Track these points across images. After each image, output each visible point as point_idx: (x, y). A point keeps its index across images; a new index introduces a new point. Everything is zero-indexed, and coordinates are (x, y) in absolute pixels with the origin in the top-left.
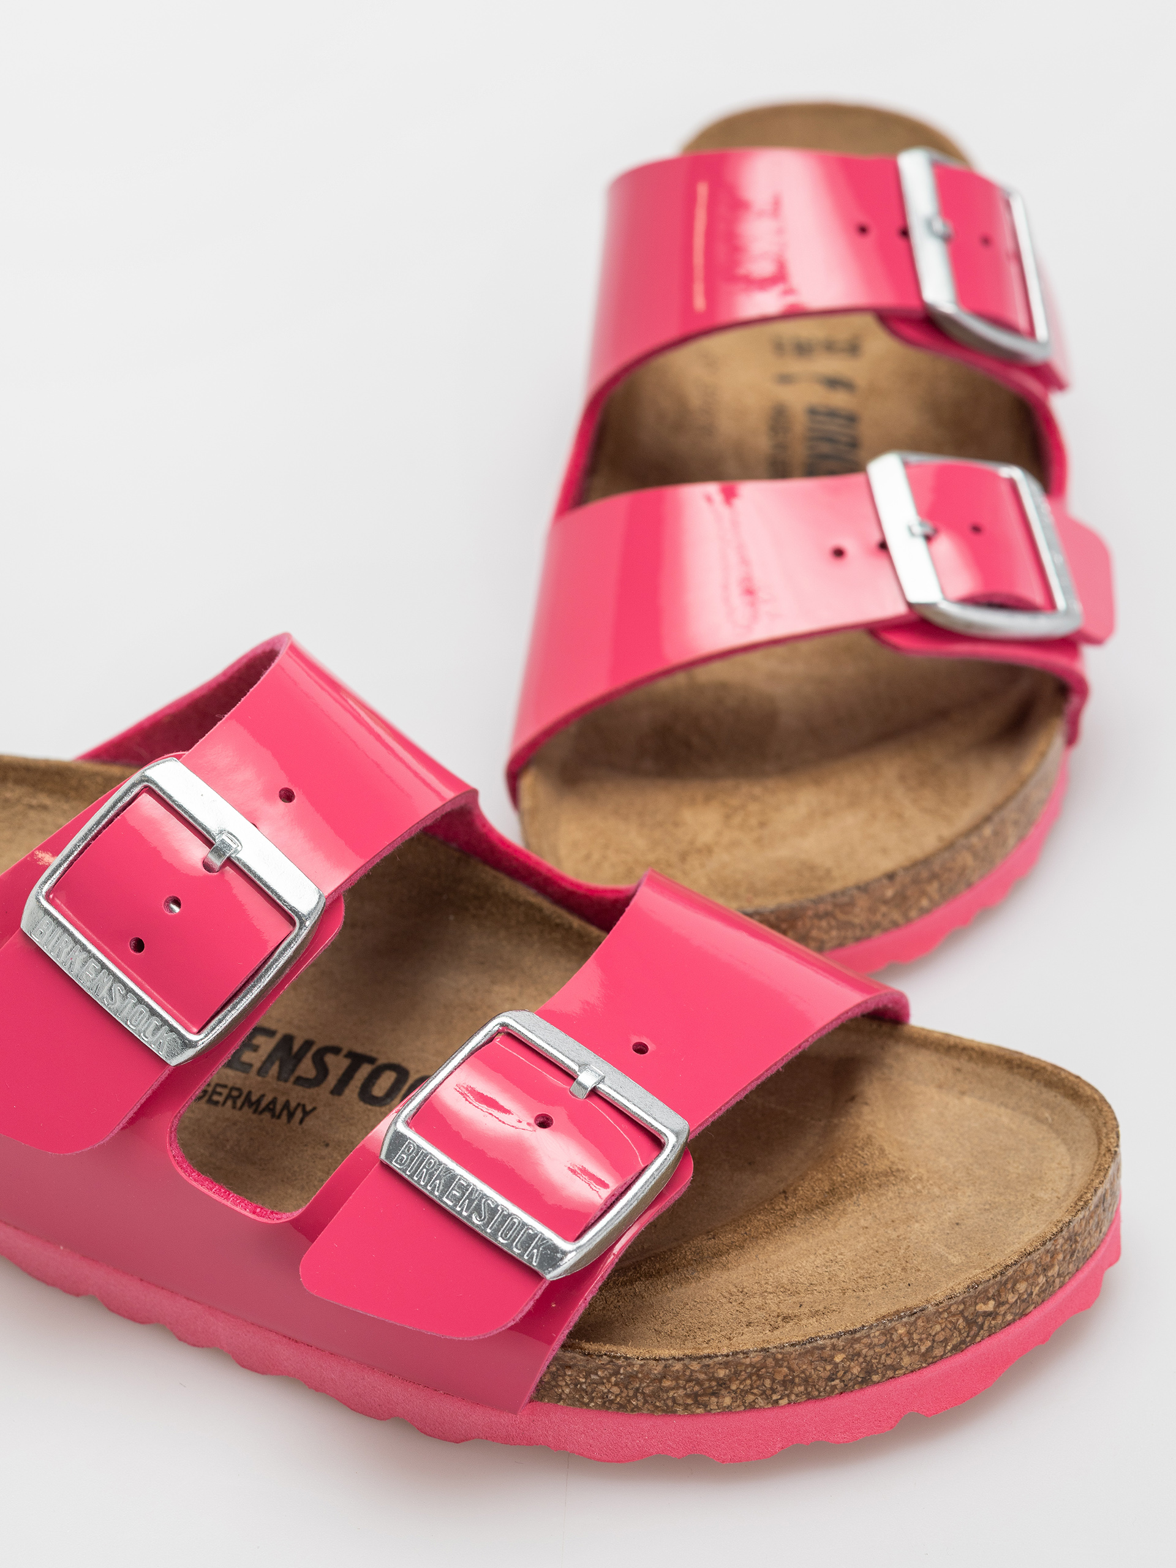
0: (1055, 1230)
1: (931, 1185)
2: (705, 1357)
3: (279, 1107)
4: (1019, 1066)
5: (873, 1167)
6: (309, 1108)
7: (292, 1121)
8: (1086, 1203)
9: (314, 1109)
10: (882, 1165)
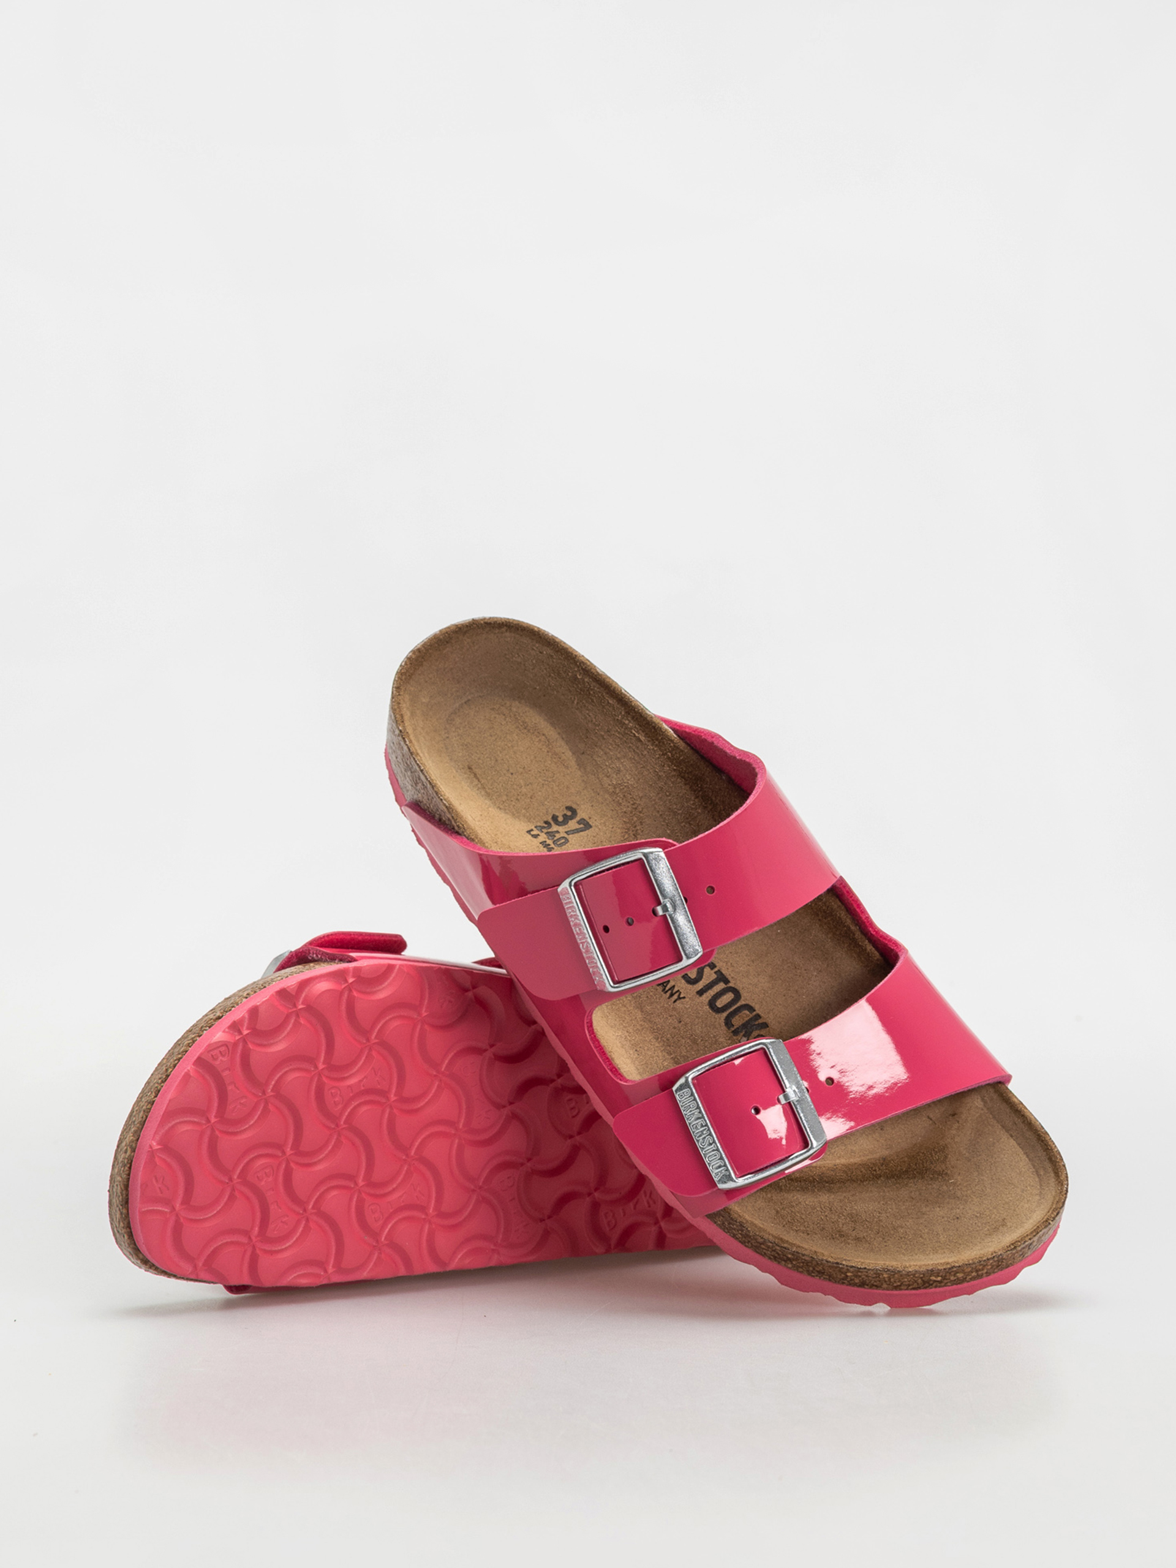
0: (990, 1257)
1: (959, 1189)
2: (784, 1248)
3: (669, 987)
4: (1042, 1141)
5: (935, 1167)
6: (682, 996)
7: (671, 999)
8: (1015, 1247)
9: (684, 998)
10: (939, 1168)
